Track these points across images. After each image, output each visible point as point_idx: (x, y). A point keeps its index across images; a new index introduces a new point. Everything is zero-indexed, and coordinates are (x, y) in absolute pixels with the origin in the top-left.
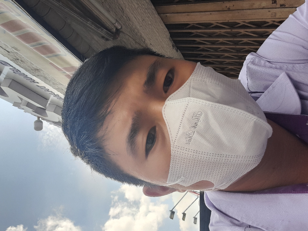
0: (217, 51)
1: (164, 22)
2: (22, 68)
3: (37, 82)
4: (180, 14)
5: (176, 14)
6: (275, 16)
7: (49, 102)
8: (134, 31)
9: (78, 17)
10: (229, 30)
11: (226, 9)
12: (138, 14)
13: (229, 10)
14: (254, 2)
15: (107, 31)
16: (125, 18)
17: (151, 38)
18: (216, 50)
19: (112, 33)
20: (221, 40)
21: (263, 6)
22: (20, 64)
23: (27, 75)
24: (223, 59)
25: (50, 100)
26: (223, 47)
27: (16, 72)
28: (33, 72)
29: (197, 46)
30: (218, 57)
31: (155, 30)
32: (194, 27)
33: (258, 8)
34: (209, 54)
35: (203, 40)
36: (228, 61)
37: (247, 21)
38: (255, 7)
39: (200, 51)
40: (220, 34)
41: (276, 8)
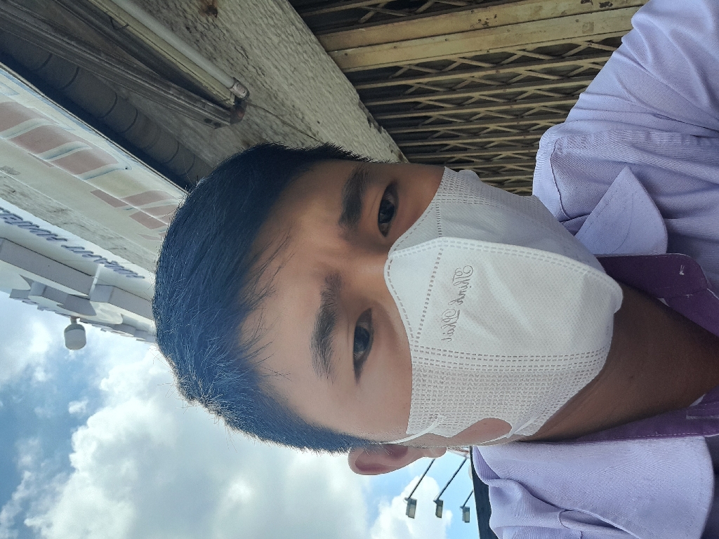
0: (471, 121)
1: (342, 70)
2: (25, 209)
3: (63, 237)
4: (377, 48)
5: (368, 49)
6: (592, 29)
7: (95, 281)
8: (276, 98)
9: (146, 82)
10: (492, 72)
11: (480, 26)
12: (282, 57)
13: (486, 26)
14: (539, 4)
15: (214, 106)
16: (254, 70)
17: (317, 109)
18: (467, 119)
19: (228, 109)
20: (476, 95)
21: (563, 10)
22: (19, 201)
23: (38, 224)
24: (485, 137)
25: (97, 275)
26: (482, 111)
27: (11, 221)
28: (51, 217)
29: (424, 114)
30: (475, 134)
31: (324, 90)
32: (411, 74)
33: (550, 15)
34: (453, 130)
35: (436, 101)
36: (497, 140)
37: (530, 47)
38: (543, 14)
39: (432, 124)
40: (472, 81)
41: (591, 12)
